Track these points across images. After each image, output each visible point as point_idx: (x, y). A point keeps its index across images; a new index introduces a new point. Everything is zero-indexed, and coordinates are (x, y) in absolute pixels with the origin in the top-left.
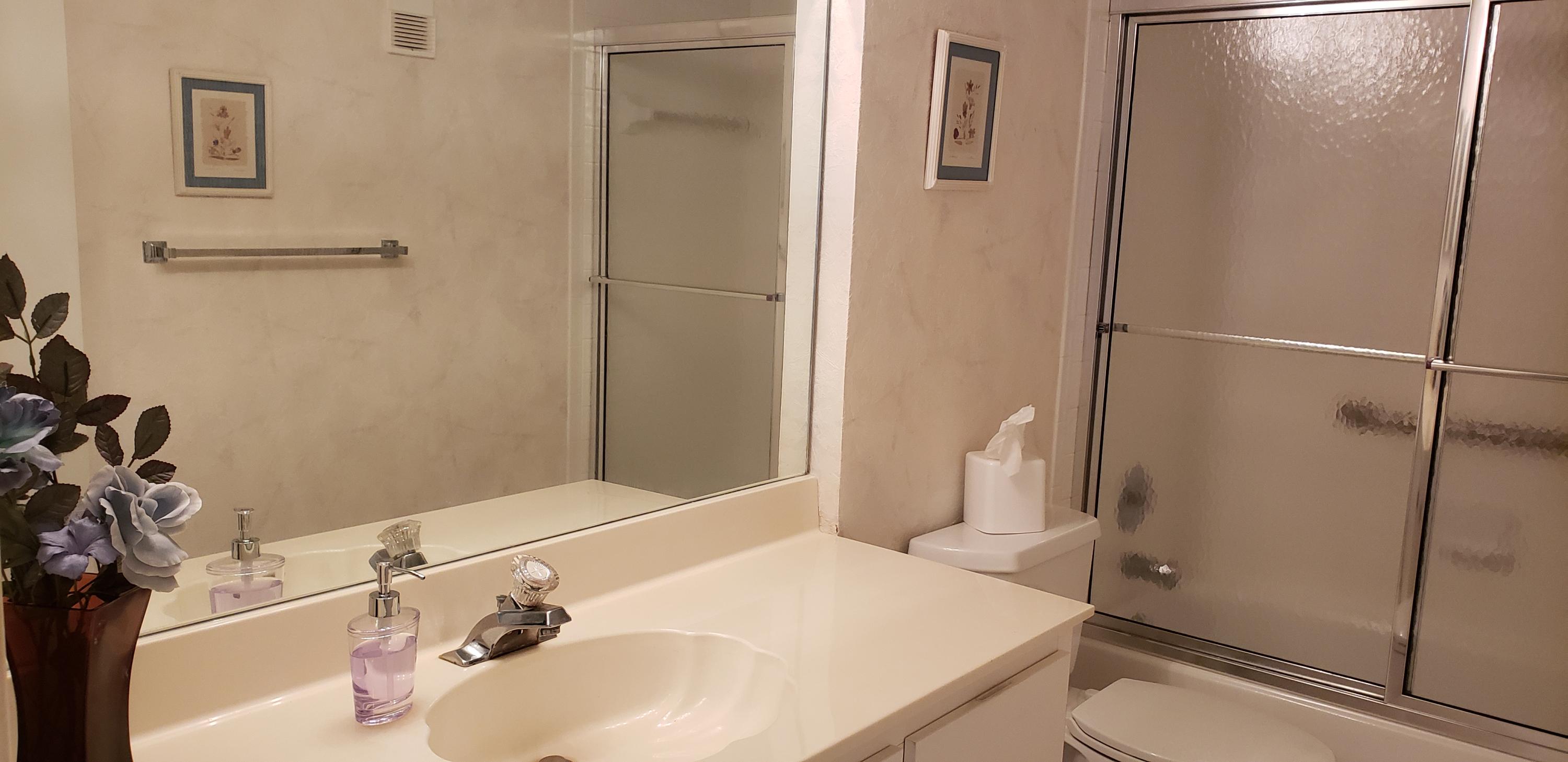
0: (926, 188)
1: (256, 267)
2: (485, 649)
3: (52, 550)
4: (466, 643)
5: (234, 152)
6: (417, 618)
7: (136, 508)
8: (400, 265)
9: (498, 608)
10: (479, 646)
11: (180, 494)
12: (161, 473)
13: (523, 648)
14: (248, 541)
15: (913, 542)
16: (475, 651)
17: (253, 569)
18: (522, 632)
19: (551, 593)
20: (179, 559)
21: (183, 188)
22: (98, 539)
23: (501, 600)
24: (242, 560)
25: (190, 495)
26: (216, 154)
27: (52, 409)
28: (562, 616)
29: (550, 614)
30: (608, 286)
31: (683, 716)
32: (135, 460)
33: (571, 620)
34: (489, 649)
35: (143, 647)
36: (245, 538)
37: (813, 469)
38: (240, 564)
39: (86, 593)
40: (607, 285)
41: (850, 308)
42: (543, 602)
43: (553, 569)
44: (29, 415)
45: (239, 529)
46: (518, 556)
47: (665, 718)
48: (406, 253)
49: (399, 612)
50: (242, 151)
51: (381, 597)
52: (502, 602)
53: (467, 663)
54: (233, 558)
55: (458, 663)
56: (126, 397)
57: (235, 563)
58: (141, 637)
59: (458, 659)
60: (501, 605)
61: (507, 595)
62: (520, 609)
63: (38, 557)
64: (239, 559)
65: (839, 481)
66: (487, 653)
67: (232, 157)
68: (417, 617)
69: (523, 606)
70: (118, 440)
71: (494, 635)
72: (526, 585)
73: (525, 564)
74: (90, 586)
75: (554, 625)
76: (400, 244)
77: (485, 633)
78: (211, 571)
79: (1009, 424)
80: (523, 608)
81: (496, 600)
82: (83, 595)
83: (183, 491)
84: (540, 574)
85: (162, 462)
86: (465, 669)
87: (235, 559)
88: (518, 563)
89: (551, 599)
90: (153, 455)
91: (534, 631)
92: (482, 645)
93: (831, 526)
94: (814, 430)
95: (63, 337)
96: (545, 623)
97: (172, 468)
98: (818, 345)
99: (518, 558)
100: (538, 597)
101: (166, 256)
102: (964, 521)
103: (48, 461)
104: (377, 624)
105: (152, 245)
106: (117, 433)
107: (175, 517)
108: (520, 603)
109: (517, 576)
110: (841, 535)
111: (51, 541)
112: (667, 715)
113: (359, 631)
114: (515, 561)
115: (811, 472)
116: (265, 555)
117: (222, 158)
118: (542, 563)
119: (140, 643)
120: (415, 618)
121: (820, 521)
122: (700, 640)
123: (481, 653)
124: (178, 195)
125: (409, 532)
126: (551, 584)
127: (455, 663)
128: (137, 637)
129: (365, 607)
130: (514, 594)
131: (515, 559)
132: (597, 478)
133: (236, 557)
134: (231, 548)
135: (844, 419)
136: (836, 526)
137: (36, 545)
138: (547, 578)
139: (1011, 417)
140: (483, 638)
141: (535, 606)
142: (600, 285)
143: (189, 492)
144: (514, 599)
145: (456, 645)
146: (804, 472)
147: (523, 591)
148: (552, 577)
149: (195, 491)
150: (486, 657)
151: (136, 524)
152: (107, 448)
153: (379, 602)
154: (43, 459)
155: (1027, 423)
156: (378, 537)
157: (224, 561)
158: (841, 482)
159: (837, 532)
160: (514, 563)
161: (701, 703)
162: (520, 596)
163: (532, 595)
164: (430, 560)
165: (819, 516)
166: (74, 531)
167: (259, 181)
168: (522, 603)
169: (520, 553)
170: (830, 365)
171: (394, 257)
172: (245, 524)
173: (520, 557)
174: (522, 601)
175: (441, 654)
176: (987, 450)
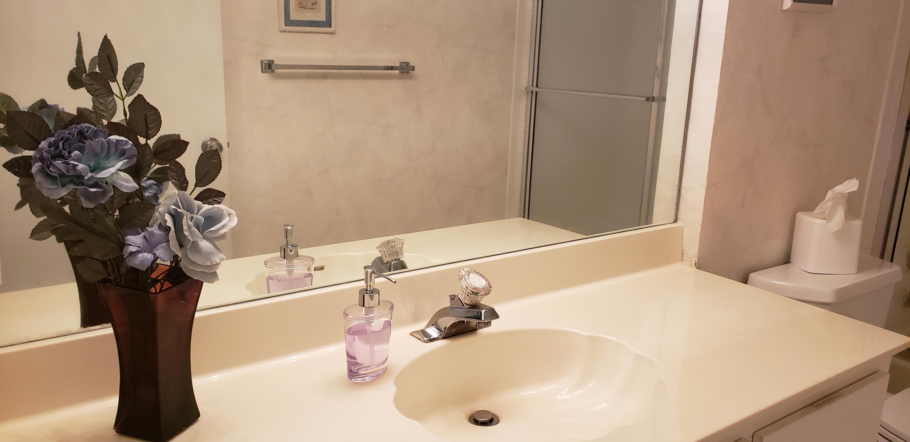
0: (784, 9)
1: (325, 77)
2: (440, 332)
3: (133, 249)
4: (428, 326)
5: (313, 4)
6: (391, 310)
7: (187, 222)
8: (410, 78)
9: (450, 303)
10: (436, 329)
11: (223, 213)
12: (215, 198)
13: (467, 332)
14: (291, 246)
15: (752, 276)
16: (433, 332)
17: (294, 265)
18: (465, 322)
19: (485, 297)
20: (219, 260)
21: (284, 27)
22: (162, 243)
23: (453, 298)
24: (286, 259)
25: (229, 215)
26: (303, 6)
27: (130, 147)
28: (494, 315)
29: (485, 312)
30: (538, 93)
31: (578, 392)
32: (197, 188)
33: (499, 318)
34: (443, 332)
35: (200, 318)
36: (289, 245)
37: (680, 219)
38: (286, 261)
39: (161, 280)
40: (536, 92)
41: (718, 99)
42: (480, 303)
43: (488, 280)
44: (113, 150)
45: (285, 238)
46: (464, 269)
47: (563, 392)
48: (414, 70)
49: (379, 304)
50: (317, 4)
51: (367, 293)
52: (453, 299)
53: (428, 340)
54: (281, 257)
55: (421, 340)
56: (186, 141)
57: (282, 260)
58: (198, 311)
59: (422, 337)
60: (452, 301)
61: (457, 295)
62: (464, 306)
63: (123, 253)
64: (284, 258)
65: (700, 229)
66: (441, 335)
67: (312, 7)
68: (392, 307)
69: (466, 304)
70: (185, 173)
71: (448, 322)
72: (469, 290)
73: (468, 276)
74: (164, 274)
75: (487, 320)
76: (411, 64)
77: (440, 320)
78: (267, 265)
79: (835, 192)
80: (466, 306)
81: (449, 298)
82: (159, 281)
83: (225, 211)
84: (479, 283)
85: (216, 190)
86: (426, 344)
87: (283, 258)
88: (464, 274)
89: (485, 301)
90: (209, 185)
91: (474, 322)
92: (438, 329)
93: (691, 261)
94: (683, 191)
95: (142, 95)
96: (480, 318)
97: (223, 195)
98: (690, 127)
99: (464, 271)
100: (477, 299)
101: (273, 68)
102: (790, 263)
103: (128, 185)
104: (364, 311)
105: (266, 62)
106: (184, 168)
107: (219, 229)
108: (464, 302)
109: (463, 283)
110: (699, 267)
111: (132, 242)
112: (565, 390)
113: (351, 317)
114: (462, 272)
115: (678, 222)
116: (301, 256)
117: (306, 8)
118: (480, 275)
119: (197, 315)
120: (390, 309)
121: (682, 257)
122: (592, 339)
123: (438, 334)
124: (281, 32)
125: (396, 247)
126: (486, 291)
127: (420, 339)
128: (195, 311)
129: (356, 299)
130: (460, 296)
131: (462, 271)
132: (524, 217)
133: (283, 257)
134: (280, 250)
135: (707, 183)
136: (695, 261)
137: (122, 245)
138: (483, 286)
139: (836, 187)
140: (439, 323)
141: (474, 306)
142: (532, 92)
143: (229, 212)
144: (461, 299)
145: (421, 326)
146: (673, 221)
147: (466, 294)
148: (486, 286)
149: (234, 211)
150: (440, 337)
151: (186, 233)
152: (176, 178)
153: (365, 297)
154: (123, 183)
155: (849, 192)
156: (377, 248)
157: (275, 258)
158: (701, 229)
159: (696, 266)
160: (461, 273)
161: (592, 384)
162: (465, 297)
163: (473, 297)
164: (410, 266)
165: (682, 254)
166: (148, 236)
167: (328, 23)
168: (465, 302)
169: (466, 267)
170: (699, 142)
171: (407, 73)
172: (289, 235)
173: (465, 270)
174: (465, 301)
175: (412, 332)
176: (816, 211)
